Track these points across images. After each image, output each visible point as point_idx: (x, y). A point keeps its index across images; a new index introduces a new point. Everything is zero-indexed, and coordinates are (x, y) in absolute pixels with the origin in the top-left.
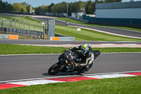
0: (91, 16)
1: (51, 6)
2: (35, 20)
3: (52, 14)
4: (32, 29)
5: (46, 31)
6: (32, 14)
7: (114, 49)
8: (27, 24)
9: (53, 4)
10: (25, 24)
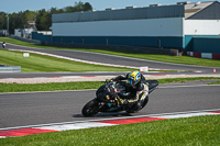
0: (44, 33)
7: (81, 84)
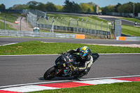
1: (117, 6)
2: (101, 20)
3: (118, 14)
4: (99, 28)
5: (113, 31)
6: (99, 14)
8: (93, 24)
9: (119, 4)
10: (91, 23)
